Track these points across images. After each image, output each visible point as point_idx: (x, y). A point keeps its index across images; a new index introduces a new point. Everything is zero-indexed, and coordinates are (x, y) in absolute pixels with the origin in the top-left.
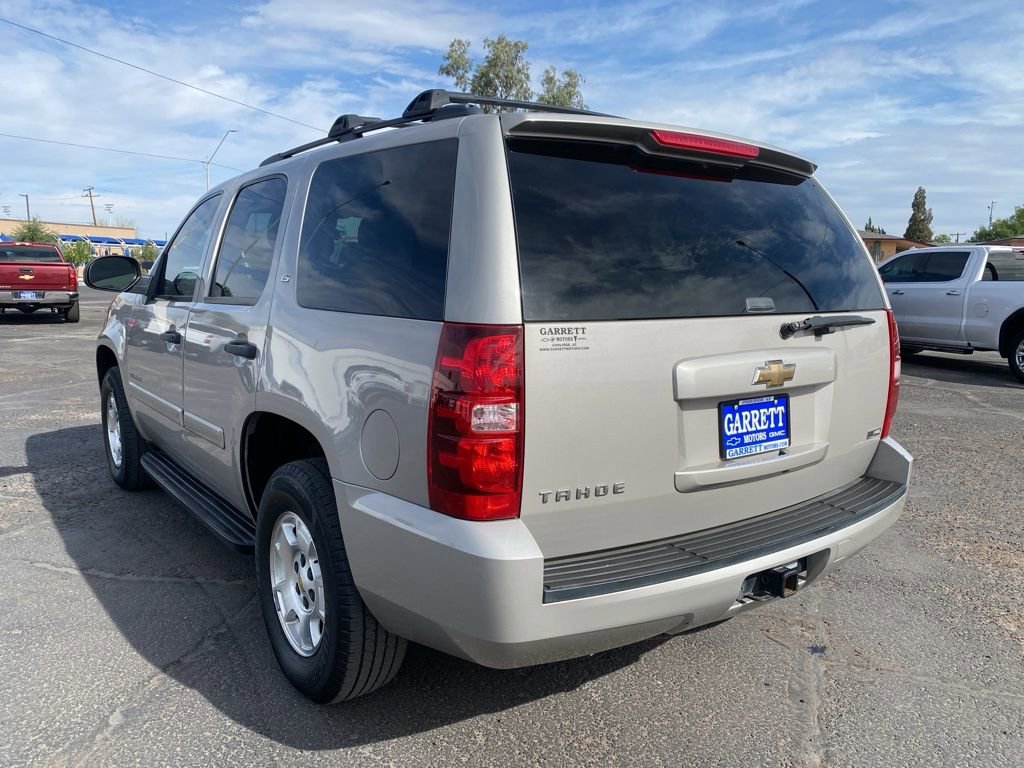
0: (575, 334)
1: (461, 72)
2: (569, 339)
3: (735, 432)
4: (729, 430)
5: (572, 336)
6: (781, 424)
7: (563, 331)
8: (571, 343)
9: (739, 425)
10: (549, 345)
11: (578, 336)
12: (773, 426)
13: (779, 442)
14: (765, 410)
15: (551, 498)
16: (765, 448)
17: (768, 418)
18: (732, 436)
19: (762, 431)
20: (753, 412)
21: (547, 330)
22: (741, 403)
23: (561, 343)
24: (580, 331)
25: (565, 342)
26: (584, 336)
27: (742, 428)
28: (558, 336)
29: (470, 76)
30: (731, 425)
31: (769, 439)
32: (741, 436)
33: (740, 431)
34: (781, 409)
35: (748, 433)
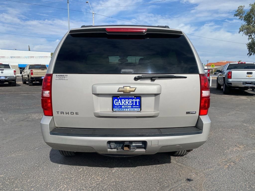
0: (64, 76)
1: (241, 15)
2: (63, 77)
3: (118, 104)
4: (116, 103)
5: (64, 77)
6: (138, 104)
7: (62, 76)
8: (63, 78)
9: (120, 103)
10: (58, 79)
11: (65, 77)
12: (134, 104)
13: (136, 109)
14: (131, 100)
15: (59, 113)
16: (129, 110)
17: (133, 102)
18: (117, 105)
19: (130, 105)
20: (126, 100)
21: (58, 75)
22: (120, 97)
23: (61, 78)
24: (66, 76)
25: (62, 78)
26: (67, 77)
27: (121, 104)
28: (60, 77)
29: (244, 16)
30: (117, 103)
31: (132, 108)
32: (121, 106)
33: (120, 104)
34: (138, 100)
35: (124, 105)
